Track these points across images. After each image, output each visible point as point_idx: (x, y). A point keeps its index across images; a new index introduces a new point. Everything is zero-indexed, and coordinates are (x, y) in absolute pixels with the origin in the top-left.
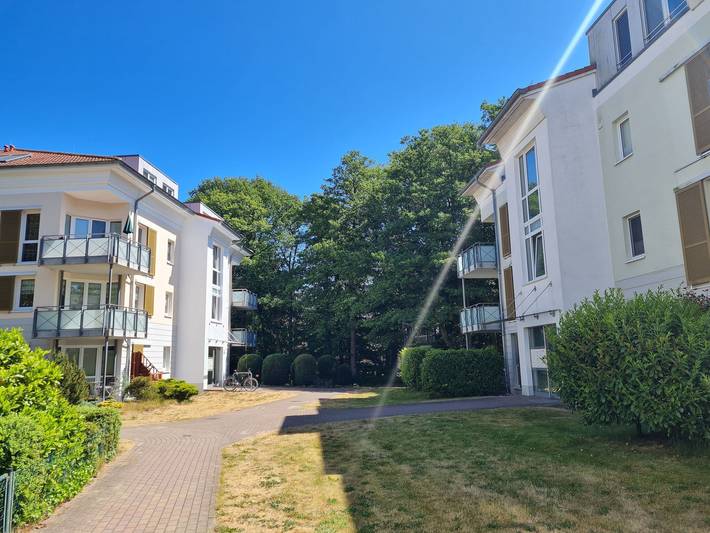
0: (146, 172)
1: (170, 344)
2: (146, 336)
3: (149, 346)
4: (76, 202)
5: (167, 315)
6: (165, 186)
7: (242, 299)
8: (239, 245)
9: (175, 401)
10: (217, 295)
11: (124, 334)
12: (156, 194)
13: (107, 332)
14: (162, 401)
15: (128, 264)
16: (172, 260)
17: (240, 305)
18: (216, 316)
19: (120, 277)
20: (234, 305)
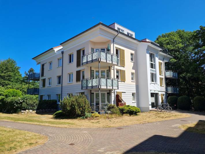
0: (118, 29)
1: (135, 92)
2: (118, 88)
3: (125, 92)
4: (94, 43)
5: (132, 81)
6: (128, 33)
7: (169, 74)
8: (162, 52)
9: (129, 115)
10: (154, 73)
11: (113, 88)
12: (120, 35)
13: (99, 87)
14: (122, 115)
15: (106, 61)
16: (134, 60)
17: (169, 77)
18: (154, 81)
19: (109, 67)
20: (167, 77)
